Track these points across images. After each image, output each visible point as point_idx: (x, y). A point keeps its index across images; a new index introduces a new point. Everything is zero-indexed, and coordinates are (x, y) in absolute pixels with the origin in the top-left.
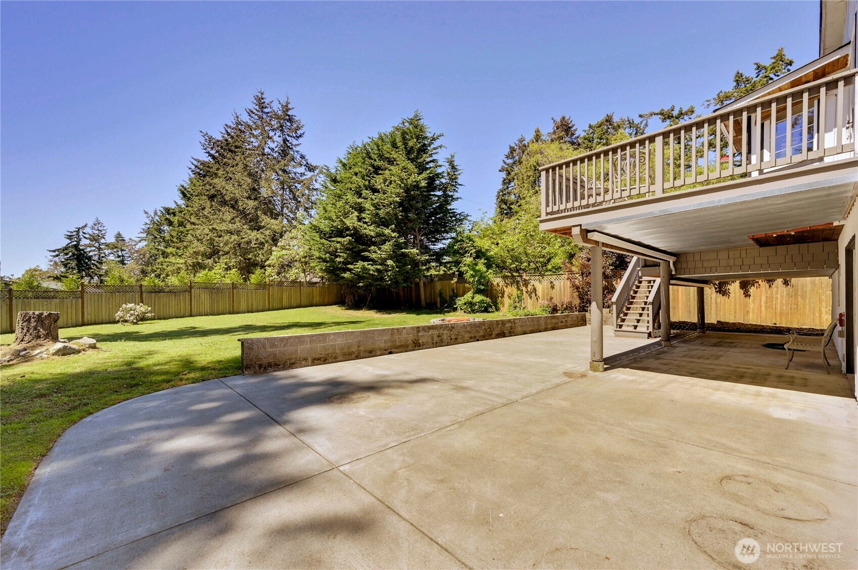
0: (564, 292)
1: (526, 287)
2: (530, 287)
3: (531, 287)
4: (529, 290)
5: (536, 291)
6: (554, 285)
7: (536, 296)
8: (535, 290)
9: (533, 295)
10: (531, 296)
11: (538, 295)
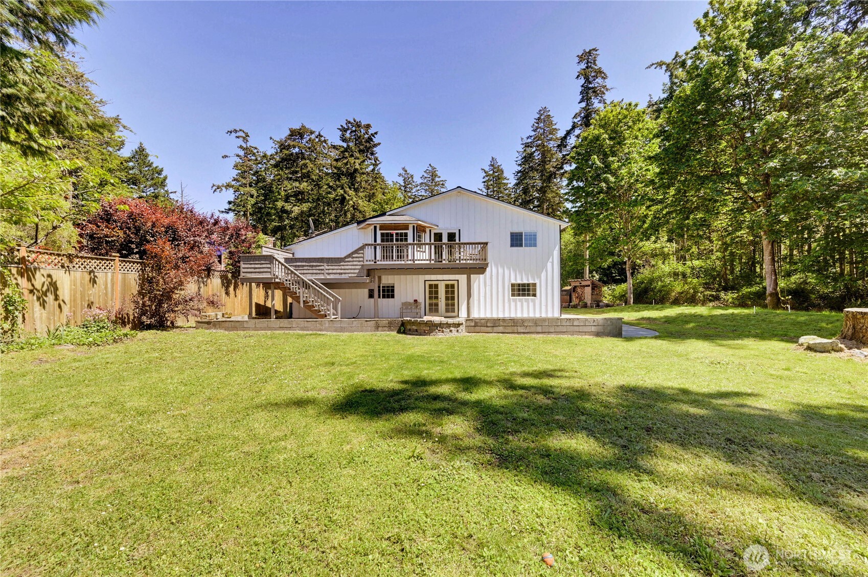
0: (112, 294)
1: (29, 279)
2: (39, 280)
3: (43, 279)
4: (38, 286)
5: (56, 289)
6: (95, 276)
7: (56, 299)
8: (54, 287)
9: (50, 298)
10: (44, 301)
11: (61, 298)
